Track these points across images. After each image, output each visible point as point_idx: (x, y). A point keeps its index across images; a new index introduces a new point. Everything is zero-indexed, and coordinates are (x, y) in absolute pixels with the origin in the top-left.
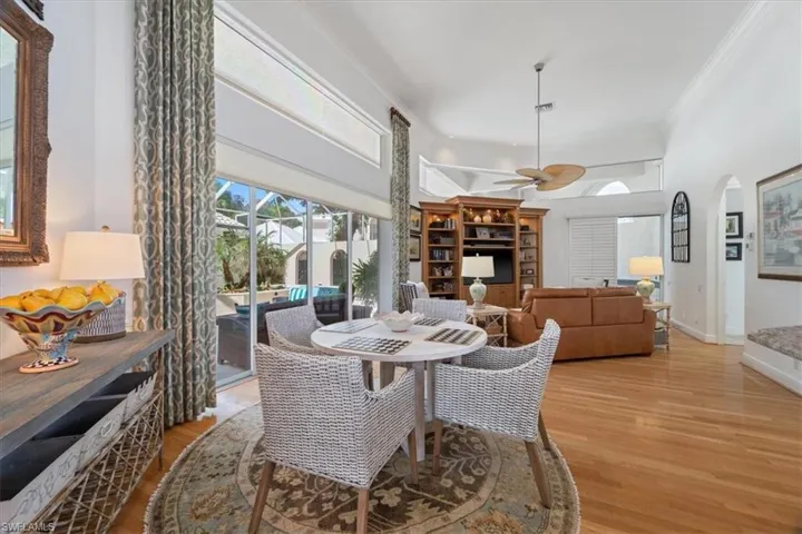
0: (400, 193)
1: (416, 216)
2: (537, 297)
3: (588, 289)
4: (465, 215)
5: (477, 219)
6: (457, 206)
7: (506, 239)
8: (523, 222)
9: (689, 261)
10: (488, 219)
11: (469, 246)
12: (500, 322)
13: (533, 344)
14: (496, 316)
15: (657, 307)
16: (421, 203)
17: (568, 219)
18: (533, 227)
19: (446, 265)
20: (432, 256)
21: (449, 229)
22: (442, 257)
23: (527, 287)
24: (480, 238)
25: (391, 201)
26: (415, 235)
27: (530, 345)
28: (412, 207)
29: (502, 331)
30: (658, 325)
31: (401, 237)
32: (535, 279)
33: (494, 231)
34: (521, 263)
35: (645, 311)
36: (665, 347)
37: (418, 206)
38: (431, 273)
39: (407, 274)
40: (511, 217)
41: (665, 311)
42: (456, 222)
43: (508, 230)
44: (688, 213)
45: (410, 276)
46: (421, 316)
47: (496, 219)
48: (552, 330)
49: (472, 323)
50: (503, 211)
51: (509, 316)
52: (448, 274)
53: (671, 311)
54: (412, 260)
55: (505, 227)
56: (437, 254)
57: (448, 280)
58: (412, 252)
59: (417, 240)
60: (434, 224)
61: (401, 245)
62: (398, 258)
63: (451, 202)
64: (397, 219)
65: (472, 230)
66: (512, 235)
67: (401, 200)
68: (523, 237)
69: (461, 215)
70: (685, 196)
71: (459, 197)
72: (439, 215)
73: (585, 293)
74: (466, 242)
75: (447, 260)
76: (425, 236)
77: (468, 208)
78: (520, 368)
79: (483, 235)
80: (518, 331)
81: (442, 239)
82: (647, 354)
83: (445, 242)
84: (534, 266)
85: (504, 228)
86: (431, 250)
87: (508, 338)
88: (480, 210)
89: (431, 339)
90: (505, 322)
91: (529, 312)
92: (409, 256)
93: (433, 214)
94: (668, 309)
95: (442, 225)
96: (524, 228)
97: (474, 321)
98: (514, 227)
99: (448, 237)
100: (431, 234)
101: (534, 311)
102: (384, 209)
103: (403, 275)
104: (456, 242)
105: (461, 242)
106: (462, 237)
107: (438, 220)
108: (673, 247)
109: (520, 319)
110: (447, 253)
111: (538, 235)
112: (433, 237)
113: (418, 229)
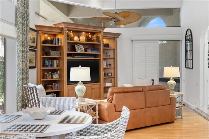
0: (23, 19)
1: (33, 35)
2: (116, 93)
3: (143, 87)
4: (68, 36)
5: (76, 38)
6: (62, 29)
7: (94, 53)
8: (105, 41)
9: (192, 68)
10: (83, 38)
11: (70, 58)
12: (94, 109)
13: (116, 121)
14: (91, 106)
15: (177, 95)
16: (36, 26)
17: (132, 41)
18: (112, 45)
19: (54, 71)
20: (44, 65)
21: (57, 45)
22: (51, 65)
23: (108, 84)
24: (78, 51)
25: (16, 25)
26: (33, 49)
27: (114, 121)
28: (31, 29)
29: (95, 115)
30: (178, 105)
31: (23, 52)
32: (113, 79)
33: (87, 47)
34: (104, 69)
35: (171, 98)
36: (180, 117)
37: (34, 28)
38: (44, 76)
39: (27, 78)
40: (98, 38)
41: (181, 97)
42: (62, 40)
43: (96, 47)
44: (192, 42)
45: (30, 79)
46: (53, 109)
47: (88, 39)
48: (126, 112)
49: (77, 111)
50: (93, 33)
51: (99, 105)
52: (56, 77)
53: (183, 97)
54: (30, 68)
55: (94, 44)
56: (48, 63)
57: (55, 81)
58: (31, 62)
59: (33, 53)
60: (46, 42)
61: (23, 57)
62: (21, 66)
63: (57, 26)
64: (21, 38)
65: (72, 47)
66: (98, 50)
67: (23, 24)
68: (106, 51)
69: (65, 35)
70: (191, 32)
71: (64, 23)
72: (49, 34)
73: (141, 89)
74: (68, 55)
75: (55, 67)
76: (39, 50)
77: (69, 31)
78: (111, 133)
79: (80, 50)
80: (105, 114)
81: (52, 52)
82: (172, 122)
83: (53, 54)
84: (112, 71)
85: (93, 46)
86: (44, 60)
87: (99, 119)
88: (78, 33)
89: (62, 122)
90: (97, 109)
91: (111, 102)
92: (29, 65)
93: (45, 34)
94: (182, 96)
95: (52, 42)
96: (106, 45)
97: (79, 109)
98: (100, 44)
99: (55, 51)
100: (43, 48)
101: (114, 102)
102: (11, 31)
103: (25, 79)
104: (61, 54)
105: (65, 54)
106: (66, 51)
107: (49, 38)
108: (186, 60)
109: (106, 107)
110: (55, 61)
111: (115, 50)
112: (45, 51)
113: (34, 45)
